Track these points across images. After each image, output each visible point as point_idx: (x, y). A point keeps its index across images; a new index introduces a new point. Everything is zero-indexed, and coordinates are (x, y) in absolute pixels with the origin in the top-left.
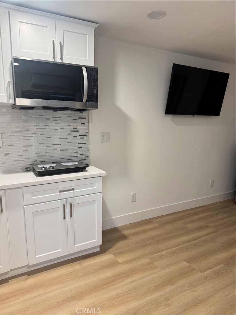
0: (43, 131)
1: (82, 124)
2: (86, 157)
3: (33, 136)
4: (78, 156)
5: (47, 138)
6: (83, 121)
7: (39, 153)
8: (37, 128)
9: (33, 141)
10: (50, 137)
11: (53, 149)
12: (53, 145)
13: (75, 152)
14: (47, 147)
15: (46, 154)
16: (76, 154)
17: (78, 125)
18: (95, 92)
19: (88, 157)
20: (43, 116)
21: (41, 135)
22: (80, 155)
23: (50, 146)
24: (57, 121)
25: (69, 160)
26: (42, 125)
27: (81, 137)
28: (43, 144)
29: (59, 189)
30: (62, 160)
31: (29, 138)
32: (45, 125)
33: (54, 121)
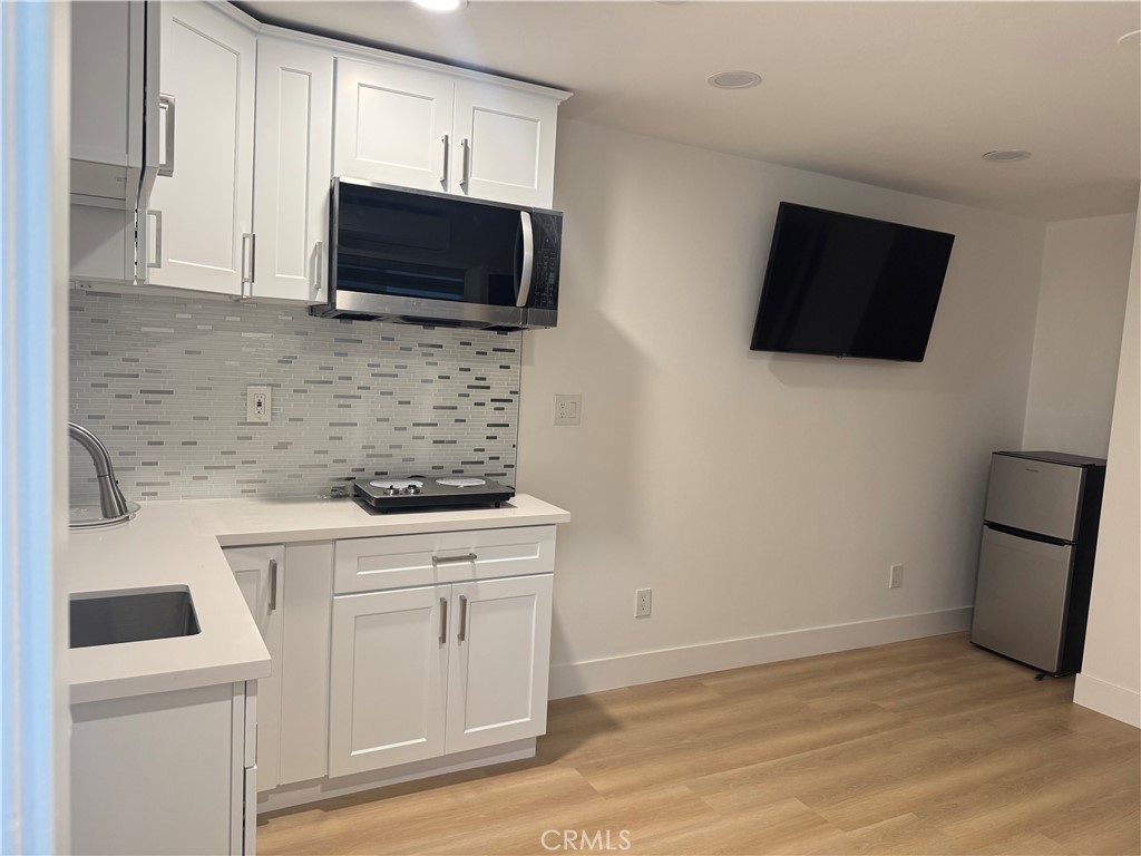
0: (389, 384)
1: (501, 367)
2: (506, 466)
3: (359, 397)
4: (482, 463)
5: (400, 403)
6: (505, 358)
7: (373, 447)
8: (373, 375)
9: (360, 411)
10: (409, 403)
11: (415, 438)
12: (415, 425)
13: (475, 450)
14: (396, 429)
15: (393, 451)
16: (478, 457)
17: (489, 369)
18: (551, 281)
19: (512, 466)
20: (393, 339)
21: (382, 393)
22: (490, 458)
23: (405, 429)
24: (432, 355)
25: (458, 473)
26: (387, 365)
27: (497, 405)
28: (387, 420)
29: (434, 554)
30: (437, 473)
31: (347, 402)
32: (396, 367)
33: (424, 355)
